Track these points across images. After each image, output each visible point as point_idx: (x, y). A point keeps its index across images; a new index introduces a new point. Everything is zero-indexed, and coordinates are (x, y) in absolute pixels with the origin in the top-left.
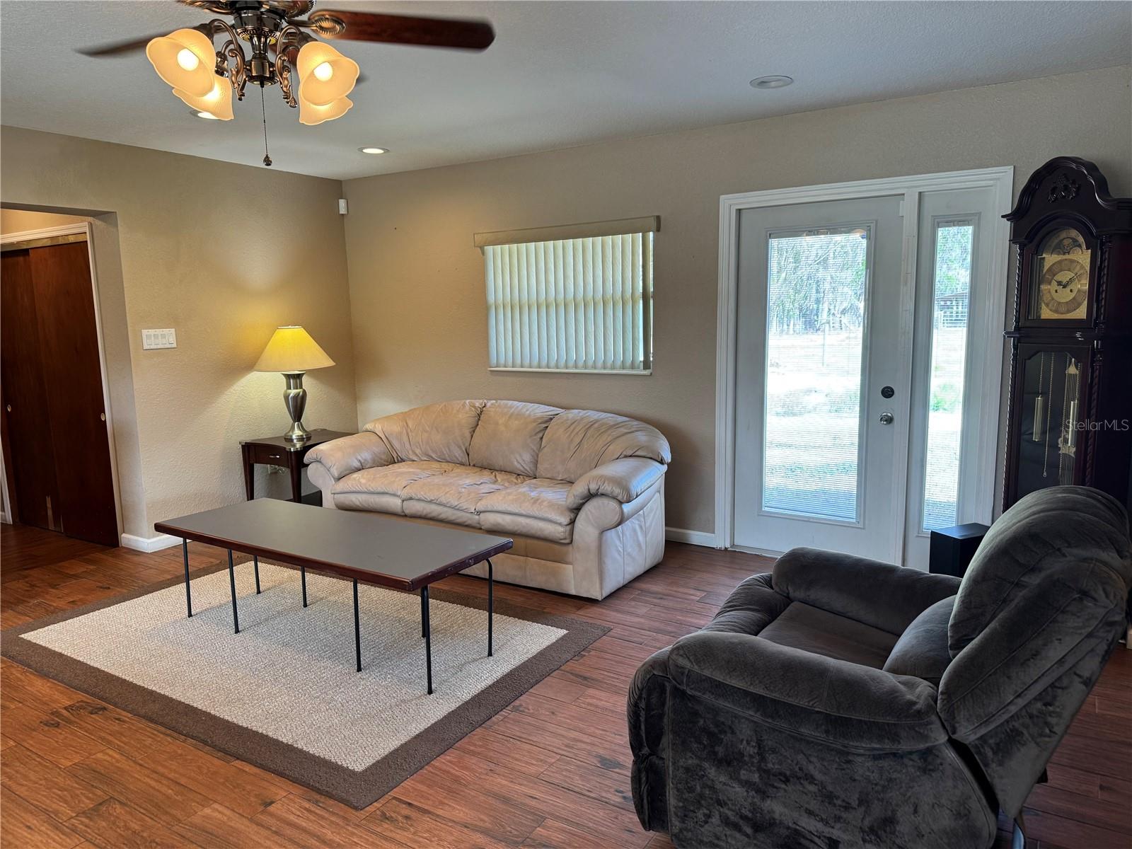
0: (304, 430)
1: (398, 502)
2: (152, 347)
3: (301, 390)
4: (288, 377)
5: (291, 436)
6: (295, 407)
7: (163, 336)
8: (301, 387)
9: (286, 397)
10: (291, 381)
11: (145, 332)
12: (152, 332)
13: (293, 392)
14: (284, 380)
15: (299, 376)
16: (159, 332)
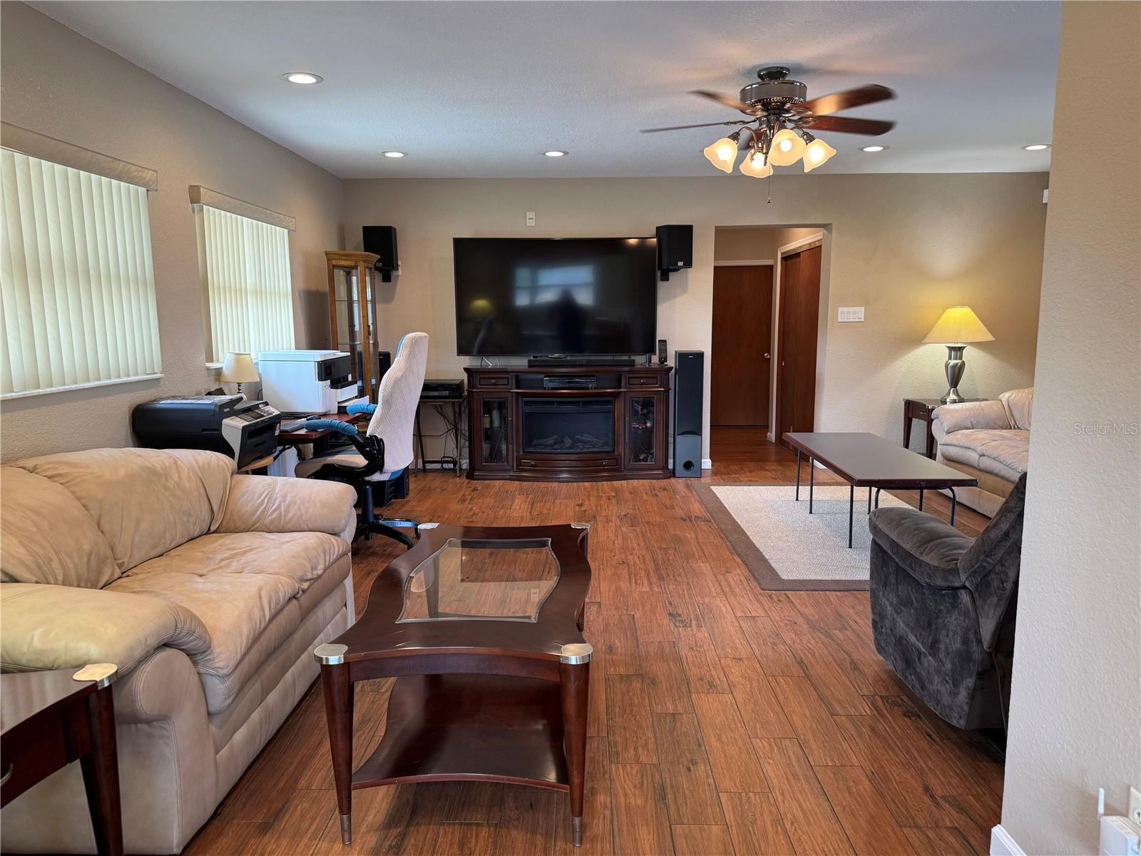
0: (958, 395)
1: (976, 456)
2: (844, 321)
3: (960, 361)
4: (951, 349)
5: (946, 399)
6: (953, 375)
7: (855, 313)
8: (961, 358)
9: (947, 366)
10: (953, 352)
11: (840, 309)
12: (846, 309)
13: (953, 362)
14: (947, 351)
15: (961, 349)
16: (851, 309)
